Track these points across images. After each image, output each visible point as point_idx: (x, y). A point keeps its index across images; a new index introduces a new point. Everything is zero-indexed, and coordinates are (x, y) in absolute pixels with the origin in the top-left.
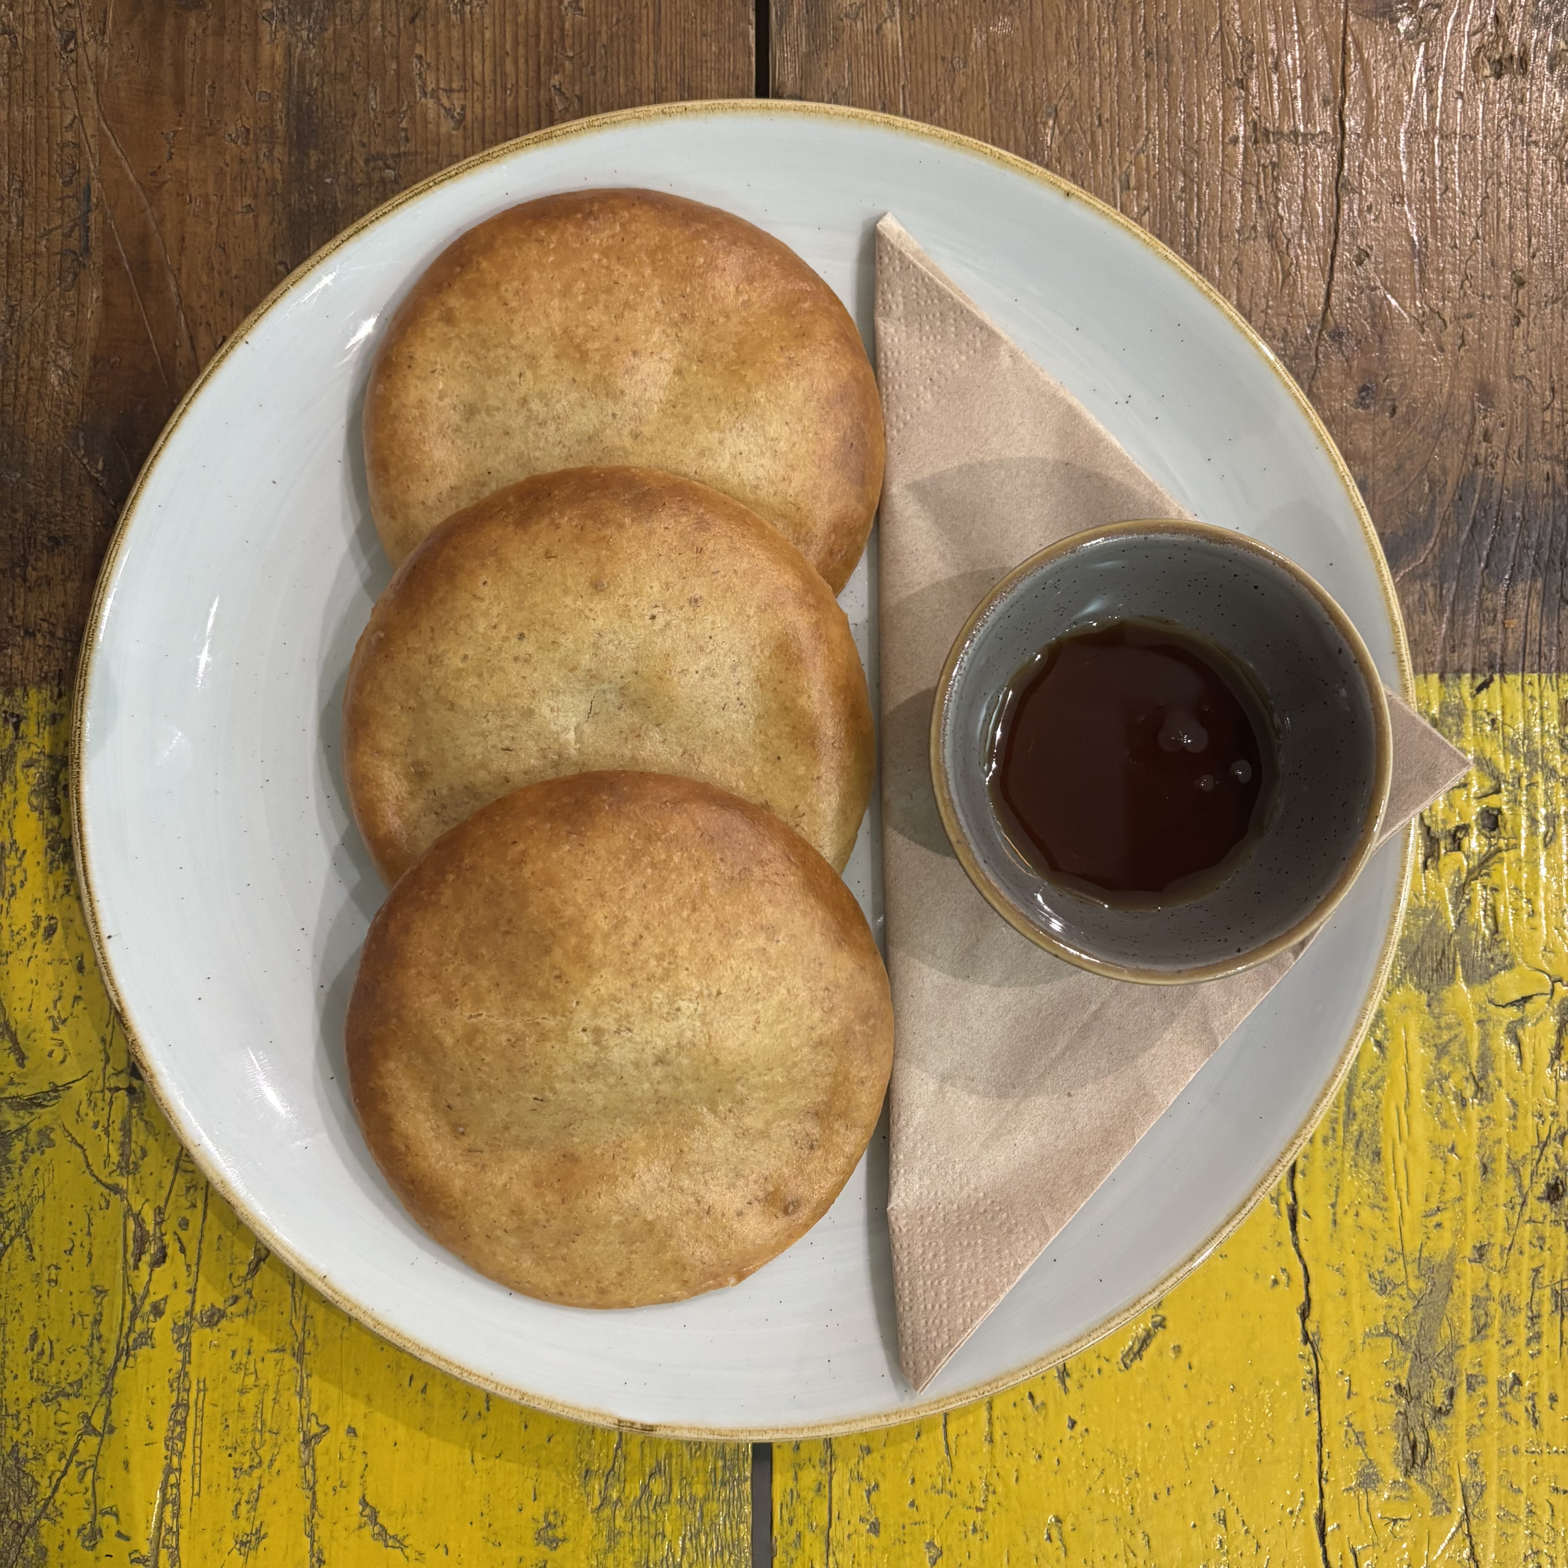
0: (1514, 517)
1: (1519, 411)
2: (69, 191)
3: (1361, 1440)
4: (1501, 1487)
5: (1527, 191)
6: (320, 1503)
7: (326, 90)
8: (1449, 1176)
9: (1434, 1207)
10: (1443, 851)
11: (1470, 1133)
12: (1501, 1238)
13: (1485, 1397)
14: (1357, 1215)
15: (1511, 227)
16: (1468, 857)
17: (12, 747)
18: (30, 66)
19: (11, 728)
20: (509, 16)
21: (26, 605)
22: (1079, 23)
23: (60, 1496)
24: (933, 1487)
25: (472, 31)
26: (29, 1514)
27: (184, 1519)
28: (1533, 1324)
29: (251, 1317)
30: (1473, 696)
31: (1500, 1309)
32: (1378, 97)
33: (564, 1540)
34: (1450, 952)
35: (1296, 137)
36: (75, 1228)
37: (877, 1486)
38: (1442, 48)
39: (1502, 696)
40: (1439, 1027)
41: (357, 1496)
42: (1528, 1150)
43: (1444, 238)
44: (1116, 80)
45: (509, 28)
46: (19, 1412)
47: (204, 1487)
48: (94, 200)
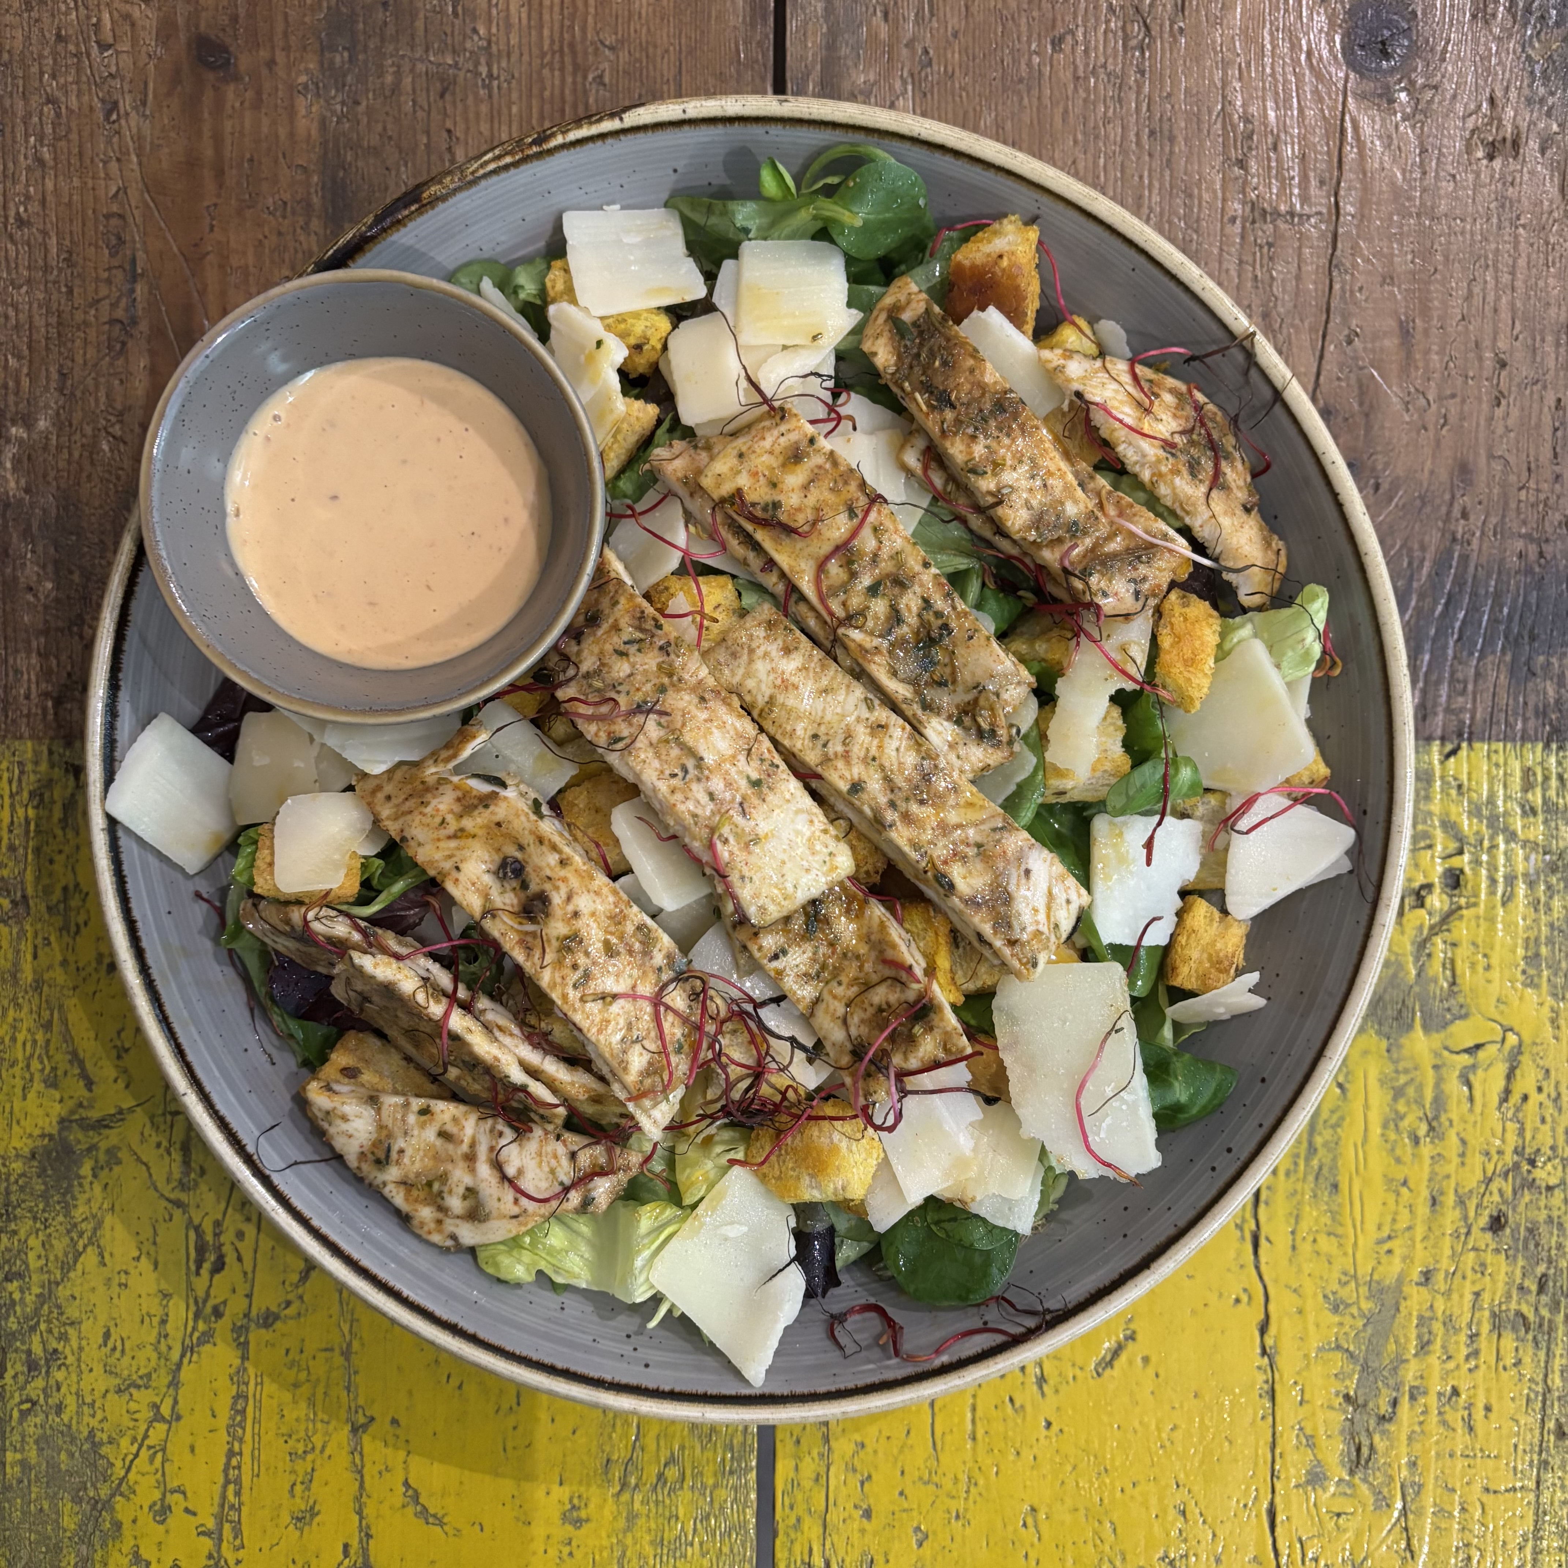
0: (1487, 593)
1: (1495, 492)
2: (116, 262)
3: (1311, 1442)
4: (1436, 1486)
5: (1513, 273)
6: (367, 1485)
7: (360, 164)
8: (1401, 1208)
9: (1386, 1234)
10: (1408, 909)
11: (1421, 1169)
12: (1446, 1264)
13: (1425, 1406)
14: (1315, 1241)
15: (1496, 310)
16: (1430, 914)
17: (73, 795)
18: (74, 136)
20: (535, 91)
22: (1085, 100)
23: (132, 1476)
24: (921, 1479)
25: (500, 106)
26: (104, 1492)
27: (245, 1497)
28: (1472, 1342)
29: (302, 1319)
30: (1442, 763)
31: (1442, 1328)
32: (1373, 179)
33: (588, 1520)
34: (1409, 1003)
35: (1293, 216)
36: (142, 1238)
37: (869, 1477)
39: (1469, 763)
40: (1397, 1071)
41: (401, 1479)
42: (1474, 1185)
43: (1431, 318)
44: (1119, 159)
45: (535, 102)
46: (94, 1401)
47: (263, 1469)
48: (140, 271)
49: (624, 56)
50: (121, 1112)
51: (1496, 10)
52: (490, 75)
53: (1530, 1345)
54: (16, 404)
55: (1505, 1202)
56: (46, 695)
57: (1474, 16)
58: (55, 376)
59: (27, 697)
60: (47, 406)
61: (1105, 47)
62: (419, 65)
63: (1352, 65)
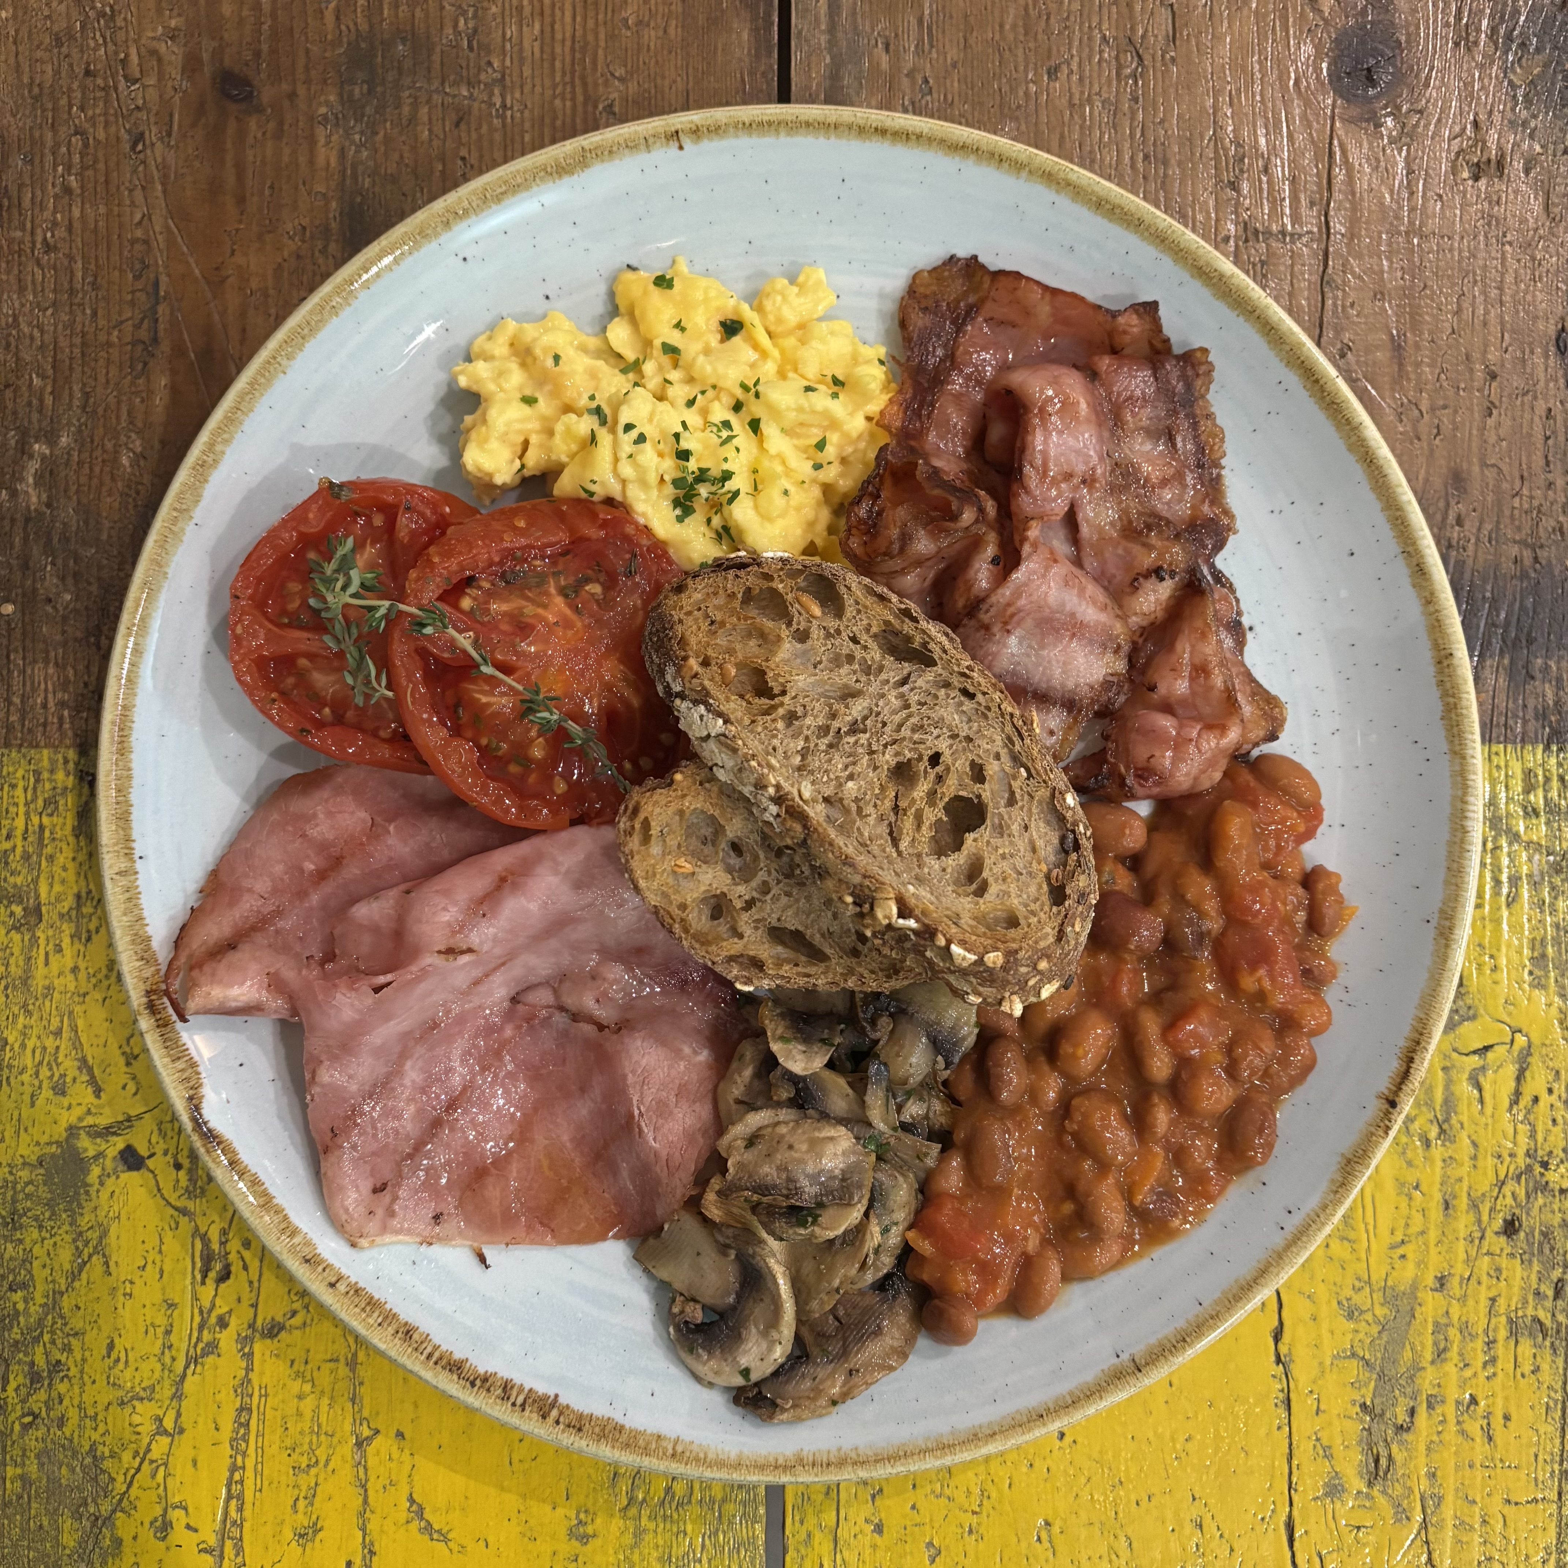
0: (1484, 597)
1: (1489, 499)
2: (139, 285)
3: (1328, 1453)
4: (1457, 1497)
5: (1501, 289)
6: (371, 1500)
7: (377, 189)
8: (1414, 1212)
9: (1399, 1239)
11: (1433, 1172)
13: (1443, 1415)
14: (1327, 1246)
17: (86, 803)
18: (101, 166)
20: (547, 120)
23: (134, 1492)
24: (933, 1492)
26: (105, 1508)
27: (247, 1513)
28: (1489, 1349)
29: (307, 1329)
31: (1458, 1335)
32: (1362, 199)
33: (594, 1536)
35: (1284, 235)
36: (148, 1246)
37: (881, 1490)
38: (1423, 152)
41: (405, 1493)
42: (1487, 1188)
43: (1421, 333)
46: (96, 1414)
47: (266, 1483)
48: (162, 293)
49: (633, 84)
50: (129, 1119)
51: (1478, 37)
52: (504, 106)
53: (1548, 1351)
54: (39, 421)
55: (1519, 1205)
56: (62, 704)
57: (1457, 44)
58: (78, 394)
59: (45, 706)
60: (69, 424)
61: (1099, 76)
62: (435, 96)
63: (1339, 92)
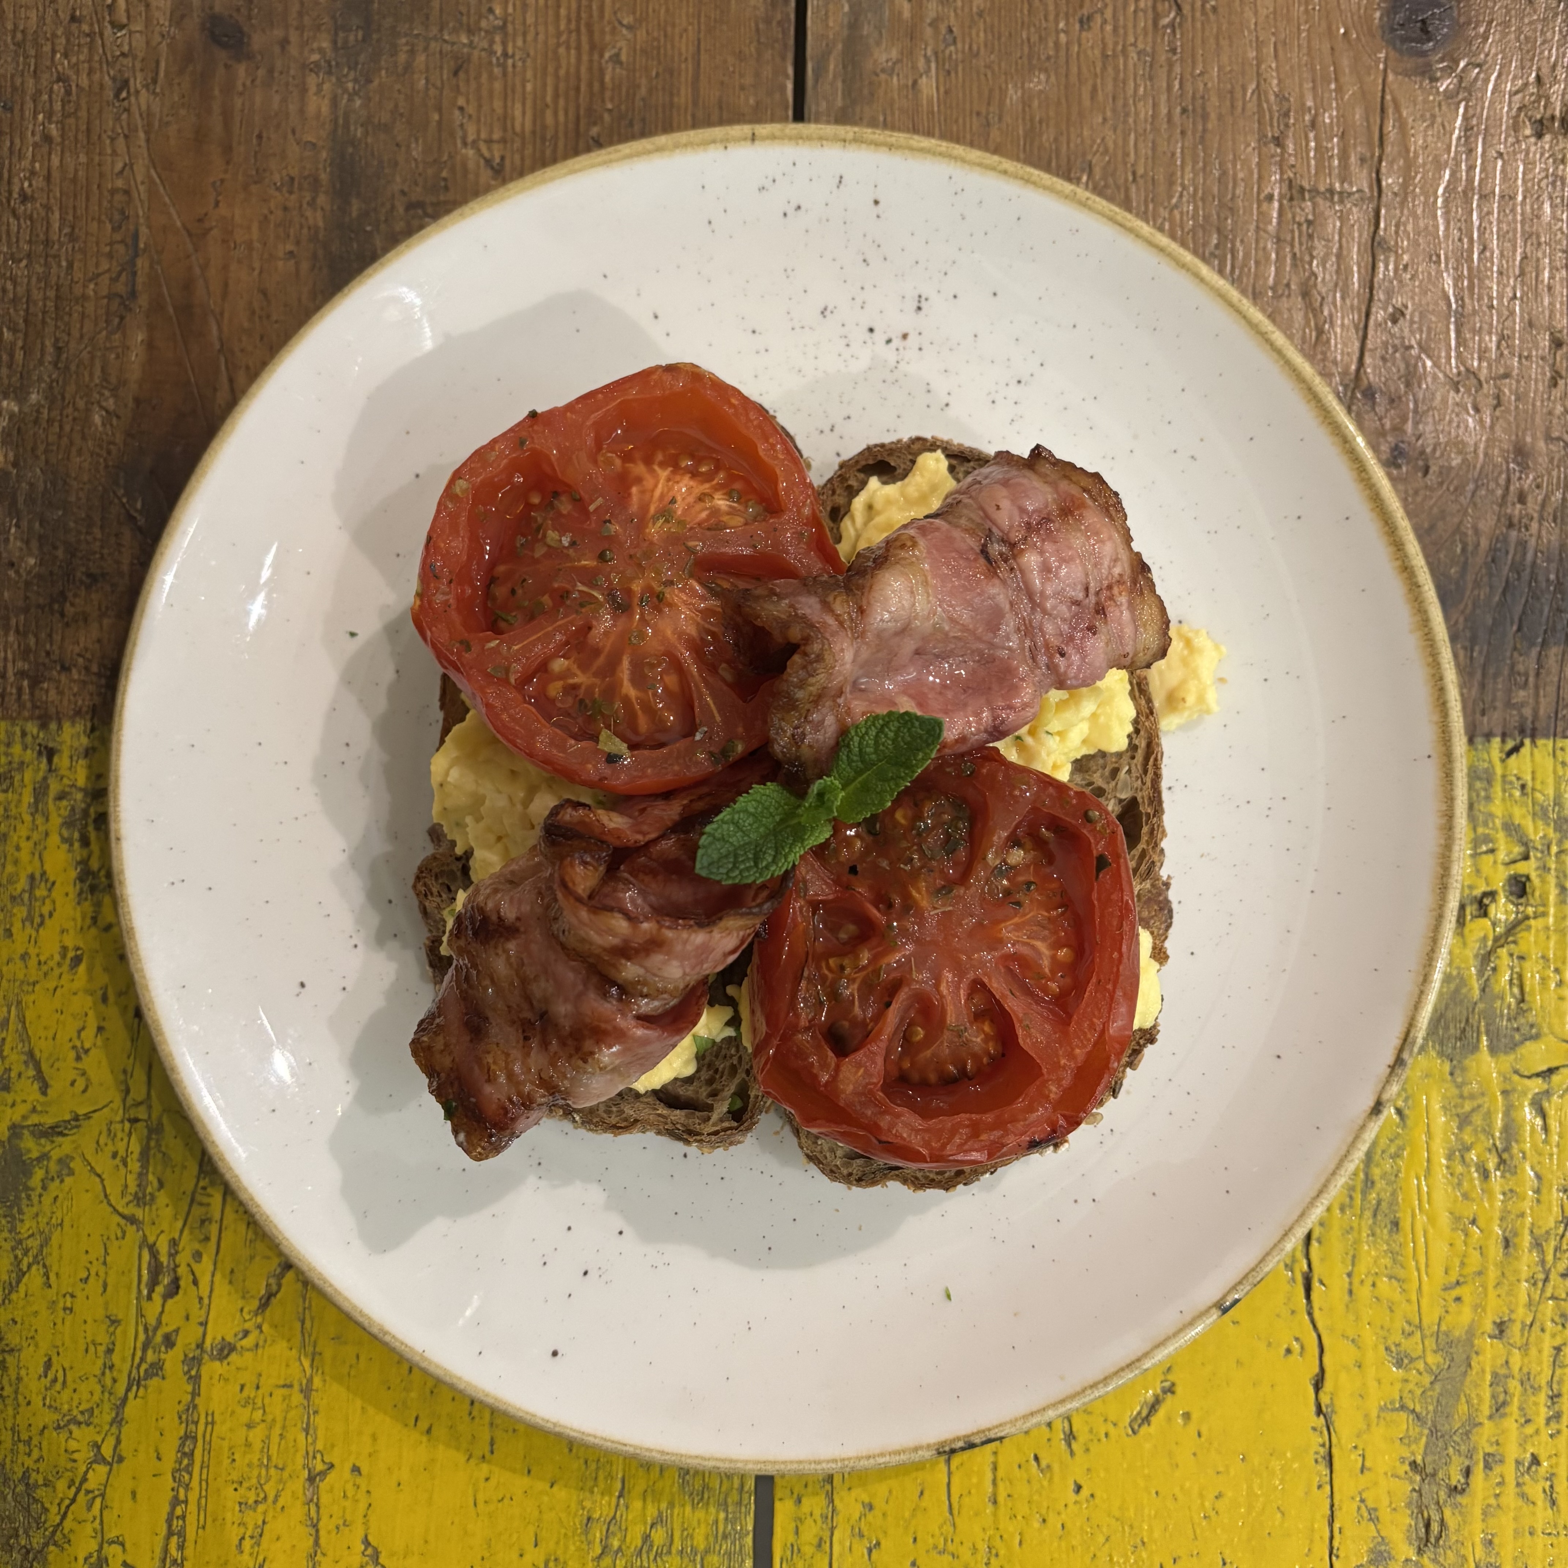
0: (1548, 580)
1: (1555, 473)
2: (118, 237)
3: (1373, 1516)
6: (323, 1541)
7: (370, 140)
8: (1471, 1250)
9: (1453, 1280)
10: (1469, 917)
11: (1492, 1206)
12: (1522, 1314)
13: (1502, 1476)
14: (1374, 1285)
15: (1550, 288)
16: (1494, 924)
17: (45, 779)
18: (83, 114)
19: (44, 760)
20: (550, 69)
21: (63, 639)
22: (1115, 79)
23: (68, 1524)
24: (935, 1547)
25: (514, 86)
26: (37, 1541)
27: (189, 1551)
28: (1553, 1403)
29: (260, 1351)
30: (1503, 761)
31: (1519, 1387)
32: (1416, 156)
34: (1474, 1021)
35: (1332, 195)
36: (92, 1256)
37: (878, 1544)
38: (1483, 109)
39: (1533, 761)
40: (1461, 1097)
41: (360, 1534)
42: (1552, 1225)
43: (1481, 297)
44: (1151, 137)
45: (550, 81)
46: (30, 1438)
47: (209, 1520)
48: (142, 246)
49: (641, 34)
50: (76, 1118)
52: (505, 55)
54: (9, 377)
56: (22, 674)
58: (50, 349)
60: (40, 379)
61: (1135, 26)
62: (433, 45)
63: (1391, 43)
